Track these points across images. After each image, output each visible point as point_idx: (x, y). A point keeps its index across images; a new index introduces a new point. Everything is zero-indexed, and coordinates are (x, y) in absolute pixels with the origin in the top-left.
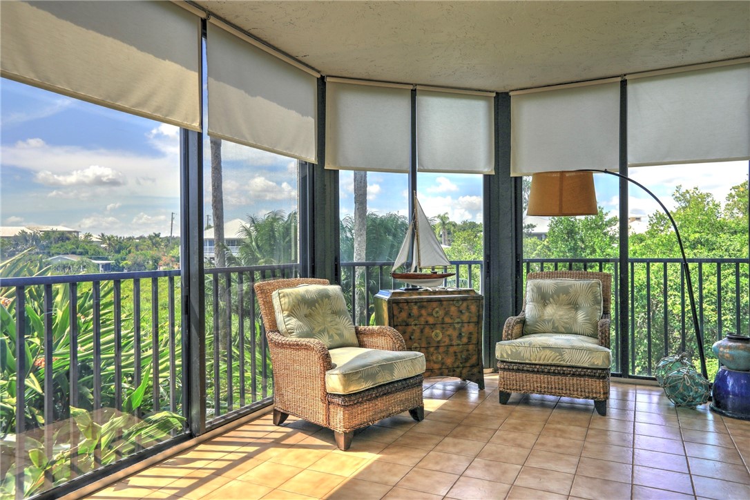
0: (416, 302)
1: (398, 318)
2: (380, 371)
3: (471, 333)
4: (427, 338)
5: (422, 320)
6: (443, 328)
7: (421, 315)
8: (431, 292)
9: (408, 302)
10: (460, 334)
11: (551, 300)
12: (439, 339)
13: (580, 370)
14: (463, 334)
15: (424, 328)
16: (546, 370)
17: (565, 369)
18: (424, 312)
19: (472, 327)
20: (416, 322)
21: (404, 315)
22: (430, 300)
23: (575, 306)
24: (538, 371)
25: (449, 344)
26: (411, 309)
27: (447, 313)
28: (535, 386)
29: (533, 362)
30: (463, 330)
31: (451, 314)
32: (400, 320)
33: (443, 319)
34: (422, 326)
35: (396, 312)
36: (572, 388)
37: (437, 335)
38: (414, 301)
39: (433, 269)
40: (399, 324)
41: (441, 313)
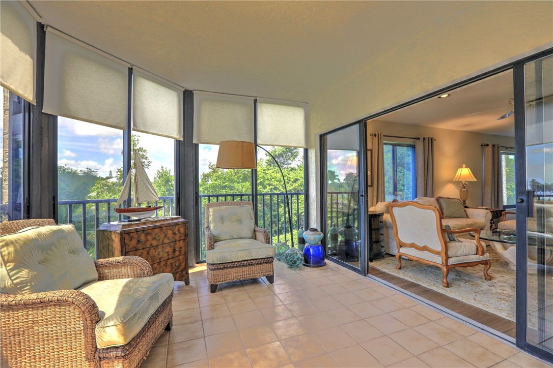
0: (143, 230)
1: (129, 245)
2: (150, 303)
3: (181, 248)
4: (152, 257)
5: (148, 244)
6: (163, 247)
7: (148, 240)
8: (153, 221)
9: (137, 232)
10: (174, 249)
11: (227, 219)
12: (160, 256)
13: (261, 260)
14: (177, 249)
15: (150, 250)
16: (242, 264)
17: (252, 261)
18: (149, 238)
19: (181, 244)
20: (144, 246)
21: (134, 242)
22: (154, 228)
23: (240, 221)
24: (236, 266)
25: (168, 258)
26: (139, 237)
27: (165, 236)
28: (235, 276)
29: (234, 261)
30: (176, 246)
31: (168, 236)
32: (131, 247)
33: (163, 240)
34: (148, 249)
35: (127, 241)
36: (256, 272)
37: (159, 254)
38: (142, 230)
39: (148, 203)
40: (129, 250)
41: (162, 236)
